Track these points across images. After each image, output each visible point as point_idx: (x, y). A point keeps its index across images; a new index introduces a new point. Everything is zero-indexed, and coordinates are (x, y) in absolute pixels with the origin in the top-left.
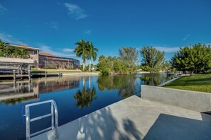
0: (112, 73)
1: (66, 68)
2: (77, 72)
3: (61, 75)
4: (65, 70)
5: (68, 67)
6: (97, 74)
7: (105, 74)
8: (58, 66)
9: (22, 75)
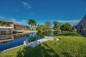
0: (42, 31)
1: (24, 29)
2: (29, 31)
3: (23, 32)
4: (24, 30)
5: (25, 29)
6: (36, 31)
7: (39, 32)
8: (21, 29)
9: (9, 33)
